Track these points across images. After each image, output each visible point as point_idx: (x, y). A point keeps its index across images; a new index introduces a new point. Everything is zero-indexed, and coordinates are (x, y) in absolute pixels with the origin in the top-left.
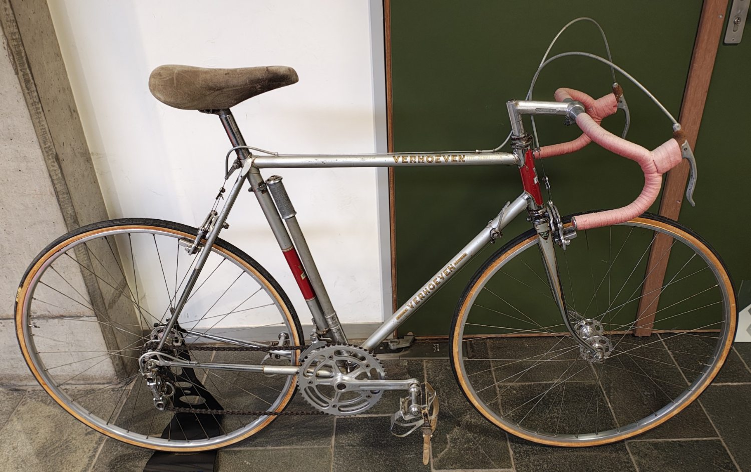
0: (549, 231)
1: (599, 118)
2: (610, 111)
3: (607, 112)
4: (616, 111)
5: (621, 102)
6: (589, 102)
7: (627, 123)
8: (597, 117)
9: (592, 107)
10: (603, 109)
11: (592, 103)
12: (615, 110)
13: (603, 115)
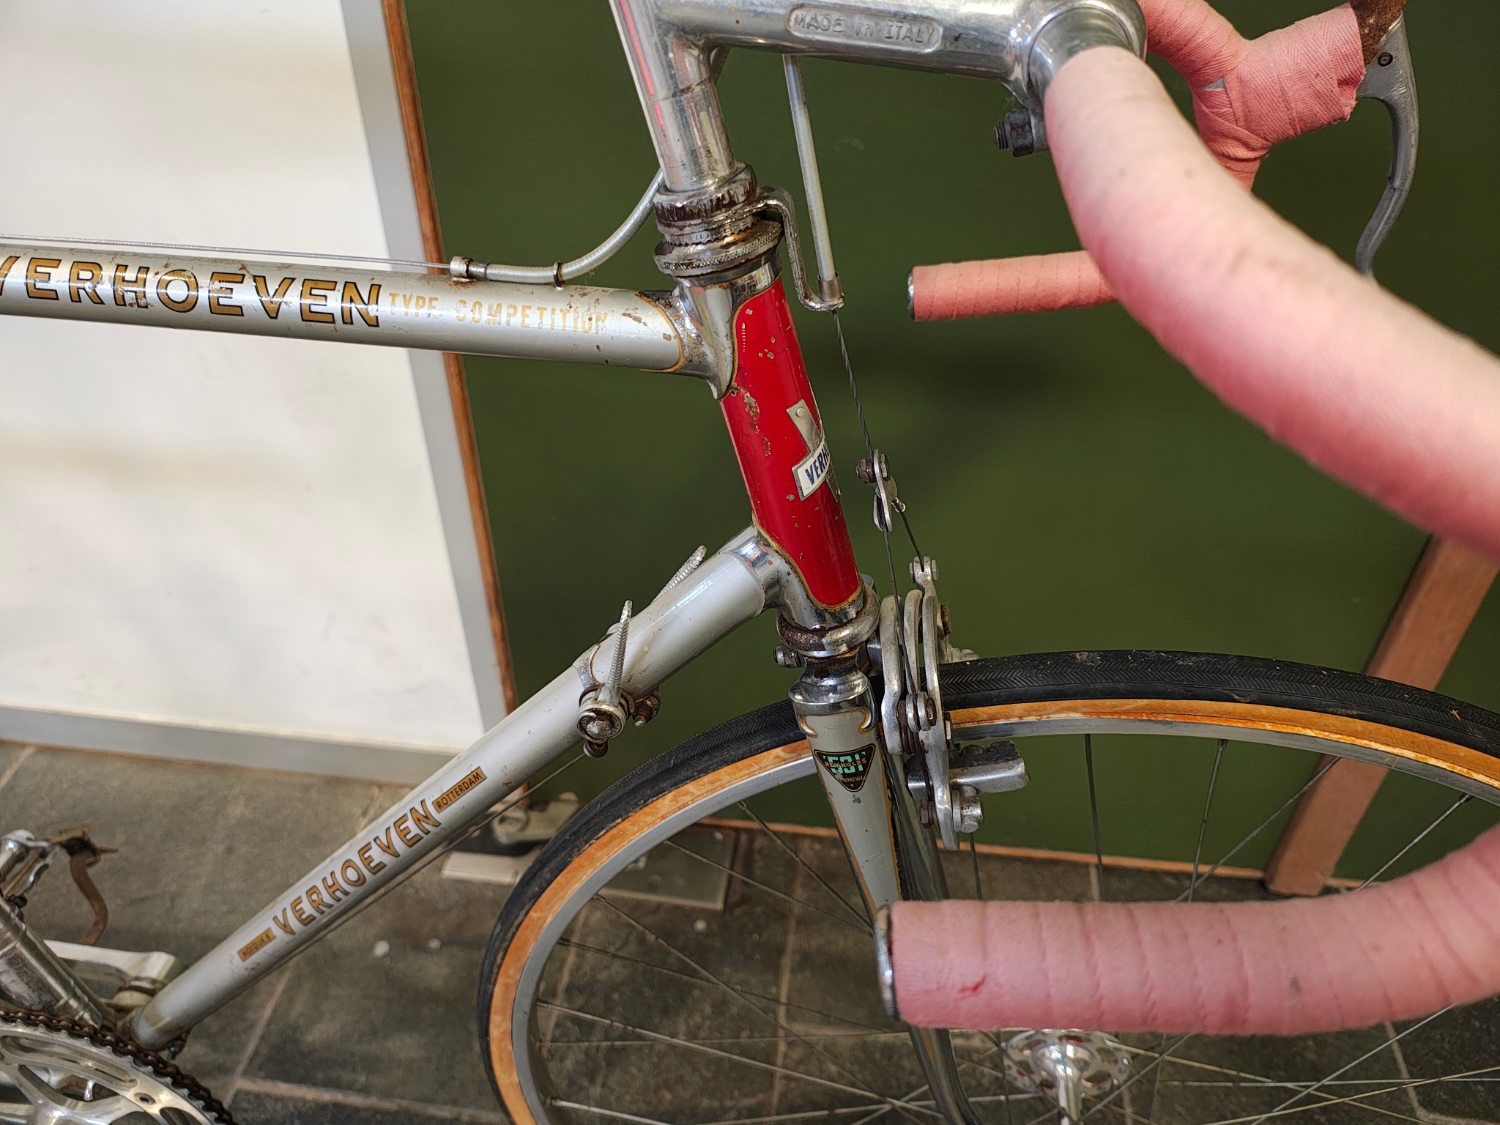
0: (869, 749)
1: (1256, 141)
2: (1317, 108)
3: (1299, 107)
4: (1348, 111)
5: (1386, 60)
6: (1214, 47)
7: (1397, 183)
8: (1243, 133)
9: (1222, 75)
10: (1282, 90)
11: (1226, 52)
12: (1348, 103)
13: (1278, 123)
